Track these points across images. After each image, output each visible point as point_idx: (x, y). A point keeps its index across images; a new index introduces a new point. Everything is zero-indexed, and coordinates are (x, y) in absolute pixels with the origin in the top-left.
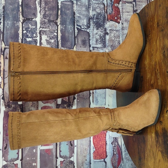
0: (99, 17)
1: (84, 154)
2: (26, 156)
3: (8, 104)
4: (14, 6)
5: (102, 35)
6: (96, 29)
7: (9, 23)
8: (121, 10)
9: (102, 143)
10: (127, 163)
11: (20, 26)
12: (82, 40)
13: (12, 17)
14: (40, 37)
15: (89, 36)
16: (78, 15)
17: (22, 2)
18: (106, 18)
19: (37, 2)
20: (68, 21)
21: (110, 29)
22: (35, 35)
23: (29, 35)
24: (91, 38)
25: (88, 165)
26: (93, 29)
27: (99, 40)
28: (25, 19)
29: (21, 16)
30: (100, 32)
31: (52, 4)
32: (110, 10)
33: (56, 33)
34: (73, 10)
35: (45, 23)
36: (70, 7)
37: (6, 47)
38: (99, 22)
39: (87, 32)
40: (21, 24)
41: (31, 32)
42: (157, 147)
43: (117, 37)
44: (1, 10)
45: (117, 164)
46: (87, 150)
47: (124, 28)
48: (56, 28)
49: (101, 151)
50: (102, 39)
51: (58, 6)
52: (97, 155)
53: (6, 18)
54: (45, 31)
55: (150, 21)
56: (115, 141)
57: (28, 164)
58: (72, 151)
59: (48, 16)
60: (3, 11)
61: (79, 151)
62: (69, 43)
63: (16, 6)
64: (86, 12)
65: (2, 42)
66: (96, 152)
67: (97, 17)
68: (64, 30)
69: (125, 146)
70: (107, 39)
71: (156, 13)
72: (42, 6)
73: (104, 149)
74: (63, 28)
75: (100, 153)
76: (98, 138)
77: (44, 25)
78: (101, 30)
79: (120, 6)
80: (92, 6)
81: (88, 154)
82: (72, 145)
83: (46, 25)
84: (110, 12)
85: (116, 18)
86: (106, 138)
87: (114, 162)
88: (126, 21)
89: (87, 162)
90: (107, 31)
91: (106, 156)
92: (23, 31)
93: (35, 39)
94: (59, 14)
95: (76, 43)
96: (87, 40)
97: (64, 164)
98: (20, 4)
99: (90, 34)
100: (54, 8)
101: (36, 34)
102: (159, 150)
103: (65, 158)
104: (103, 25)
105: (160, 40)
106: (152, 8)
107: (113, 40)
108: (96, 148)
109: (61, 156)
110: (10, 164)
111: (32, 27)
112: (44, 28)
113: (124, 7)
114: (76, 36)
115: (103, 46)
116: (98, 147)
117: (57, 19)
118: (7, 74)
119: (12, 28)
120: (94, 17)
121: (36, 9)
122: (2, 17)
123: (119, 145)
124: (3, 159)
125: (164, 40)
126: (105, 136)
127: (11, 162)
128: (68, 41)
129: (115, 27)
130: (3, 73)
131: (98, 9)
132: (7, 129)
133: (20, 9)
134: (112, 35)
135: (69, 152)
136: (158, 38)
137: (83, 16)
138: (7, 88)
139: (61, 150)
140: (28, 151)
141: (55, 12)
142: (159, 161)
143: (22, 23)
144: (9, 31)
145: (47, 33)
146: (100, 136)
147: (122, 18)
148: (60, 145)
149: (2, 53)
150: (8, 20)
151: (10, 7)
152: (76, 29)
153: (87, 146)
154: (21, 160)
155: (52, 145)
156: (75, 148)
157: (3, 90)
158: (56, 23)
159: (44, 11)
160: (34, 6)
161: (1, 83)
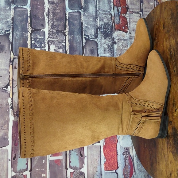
0: (107, 27)
1: (95, 164)
2: (35, 166)
3: (17, 113)
4: (23, 17)
5: (110, 45)
6: (103, 39)
7: (18, 33)
8: (128, 20)
9: (113, 153)
10: (139, 174)
11: (29, 36)
12: (90, 50)
13: (21, 28)
14: (49, 47)
15: (97, 46)
16: (86, 25)
17: (30, 14)
18: (114, 28)
19: (45, 14)
20: (76, 31)
21: (118, 38)
22: (43, 45)
23: (38, 45)
24: (99, 48)
25: (99, 176)
26: (100, 38)
27: (108, 50)
28: (34, 29)
29: (29, 27)
30: (108, 42)
31: (60, 15)
32: (117, 20)
33: (64, 43)
34: (81, 21)
35: (53, 33)
36: (77, 17)
37: (15, 57)
38: (107, 32)
39: (95, 41)
40: (29, 35)
41: (40, 42)
42: (167, 148)
43: (125, 46)
44: (10, 21)
45: (129, 175)
46: (98, 160)
47: (131, 37)
48: (65, 38)
49: (112, 161)
50: (110, 48)
51: (66, 17)
52: (108, 166)
53: (14, 29)
54: (53, 41)
55: (157, 25)
56: (127, 151)
57: (37, 175)
58: (82, 162)
59: (56, 27)
60: (12, 22)
61: (89, 161)
62: (77, 53)
63: (25, 17)
64: (94, 22)
65: (11, 52)
66: (107, 163)
67: (105, 27)
68: (72, 40)
69: (137, 157)
70: (115, 48)
71: (162, 16)
72: (50, 17)
73: (115, 159)
74: (71, 38)
75: (111, 164)
76: (109, 148)
77: (52, 35)
78: (109, 39)
79: (127, 16)
80: (100, 16)
81: (99, 165)
82: (82, 155)
83: (54, 35)
84: (117, 22)
85: (123, 28)
86: (116, 148)
87: (125, 174)
88: (134, 31)
89: (98, 173)
90: (115, 41)
91: (118, 167)
92: (31, 41)
93: (43, 49)
94: (67, 24)
95: (84, 52)
96: (95, 49)
97: (74, 175)
98: (29, 15)
99: (98, 44)
100: (62, 19)
101: (45, 44)
102: (170, 151)
103: (75, 169)
104: (111, 35)
105: (166, 41)
106: (158, 12)
107: (121, 49)
108: (107, 159)
109: (71, 167)
110: (19, 175)
111: (41, 37)
112: (52, 38)
113: (131, 17)
114: (84, 45)
115: (111, 55)
116: (109, 157)
117: (65, 29)
118: (16, 83)
119: (20, 38)
120: (101, 27)
121: (44, 19)
122: (11, 28)
123: (130, 155)
124: (12, 170)
125: (170, 40)
126: (115, 146)
127: (20, 172)
128: (76, 50)
129: (123, 37)
130: (12, 83)
131: (105, 19)
132: (15, 139)
133: (29, 20)
134: (120, 44)
135: (79, 162)
136: (165, 40)
137: (91, 26)
138: (16, 97)
139: (71, 160)
140: (37, 162)
141: (63, 23)
142: (171, 162)
143: (31, 34)
144: (17, 41)
145: (55, 43)
146: (111, 146)
147: (129, 28)
148: (69, 156)
149: (11, 63)
150: (17, 31)
151: (18, 19)
152: (84, 39)
153: (98, 156)
154: (30, 171)
155: (62, 155)
156: (86, 159)
157: (12, 99)
158: (64, 34)
159: (52, 22)
160: (42, 17)
161: (10, 92)
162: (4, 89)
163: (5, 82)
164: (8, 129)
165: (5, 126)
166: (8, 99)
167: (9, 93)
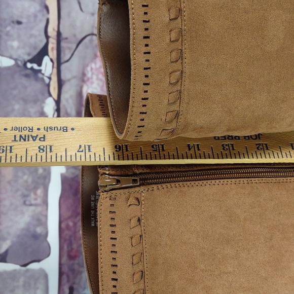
118: (69, 48)
130: (55, 46)
132: (71, 236)
138: (71, 97)
157: (58, 102)
161: (50, 78)
162: (29, 65)
163: (32, 41)
164: (45, 203)
165: (35, 194)
166: (44, 102)
167: (47, 80)
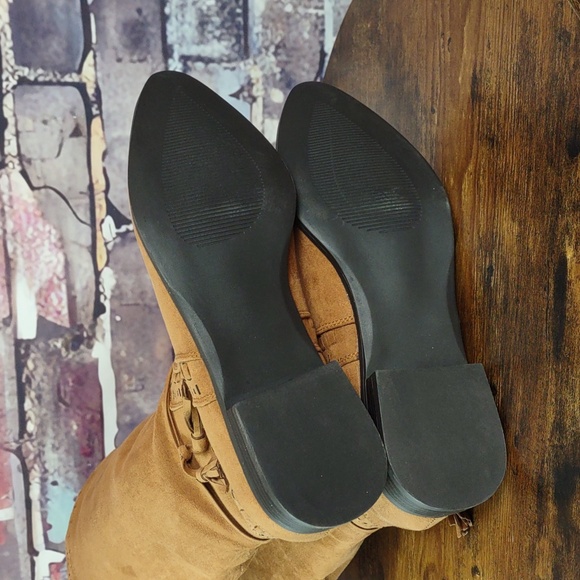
12: (125, 25)
24: (174, 11)
27: (217, 20)
50: (232, 14)
62: (54, 44)
70: (258, 14)
95: (94, 40)
96: (149, 19)
105: (477, 184)
107: (288, 16)
109: (49, 545)
114: (90, 2)
115: (236, 48)
128: (49, 31)
136: (471, 168)
139: (49, 521)
148: (42, 505)
155: (10, 506)
